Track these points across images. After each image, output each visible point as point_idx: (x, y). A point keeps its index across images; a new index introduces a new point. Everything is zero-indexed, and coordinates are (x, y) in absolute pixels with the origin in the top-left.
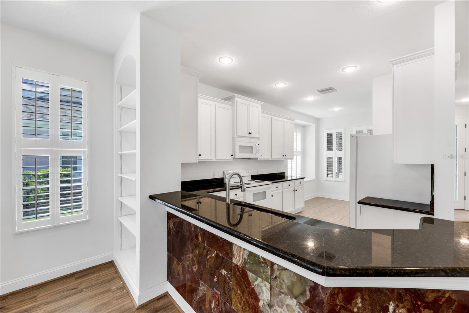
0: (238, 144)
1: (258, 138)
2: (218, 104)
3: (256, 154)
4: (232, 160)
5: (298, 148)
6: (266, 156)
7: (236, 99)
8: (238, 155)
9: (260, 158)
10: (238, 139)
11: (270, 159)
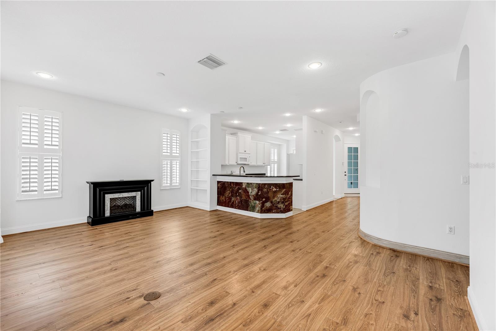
0: (239, 157)
1: (249, 154)
2: (230, 137)
3: (248, 162)
4: (236, 165)
5: (275, 159)
6: (254, 163)
7: (239, 134)
8: (240, 162)
9: (251, 164)
10: (239, 154)
11: (256, 165)
